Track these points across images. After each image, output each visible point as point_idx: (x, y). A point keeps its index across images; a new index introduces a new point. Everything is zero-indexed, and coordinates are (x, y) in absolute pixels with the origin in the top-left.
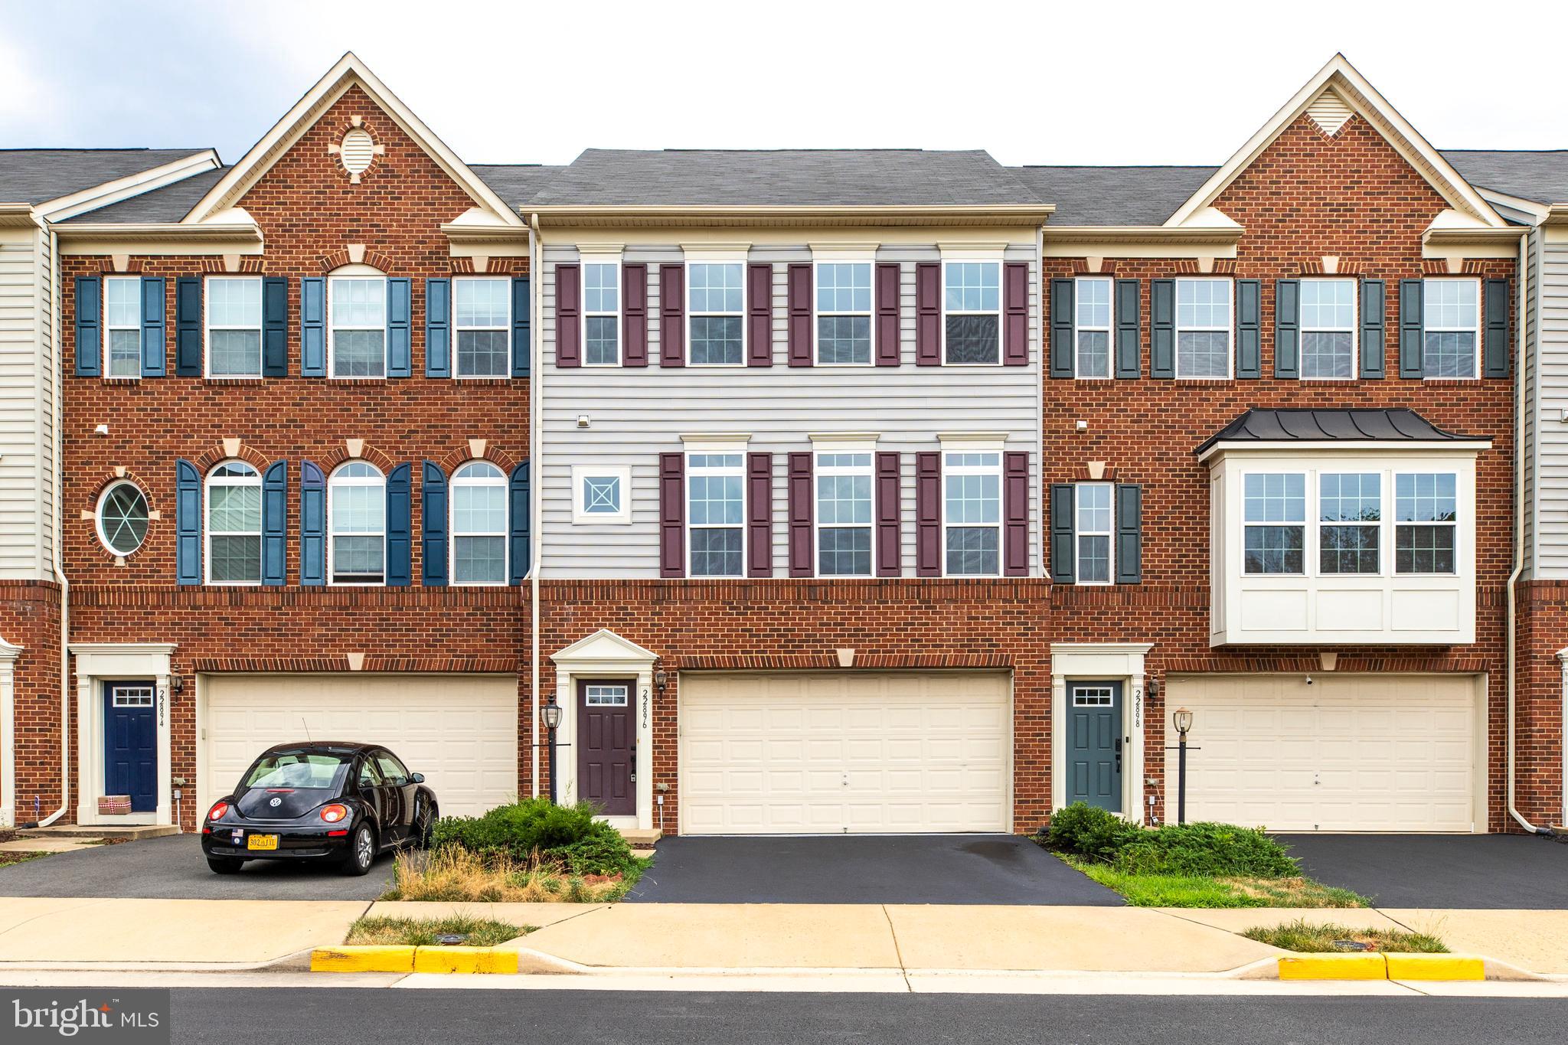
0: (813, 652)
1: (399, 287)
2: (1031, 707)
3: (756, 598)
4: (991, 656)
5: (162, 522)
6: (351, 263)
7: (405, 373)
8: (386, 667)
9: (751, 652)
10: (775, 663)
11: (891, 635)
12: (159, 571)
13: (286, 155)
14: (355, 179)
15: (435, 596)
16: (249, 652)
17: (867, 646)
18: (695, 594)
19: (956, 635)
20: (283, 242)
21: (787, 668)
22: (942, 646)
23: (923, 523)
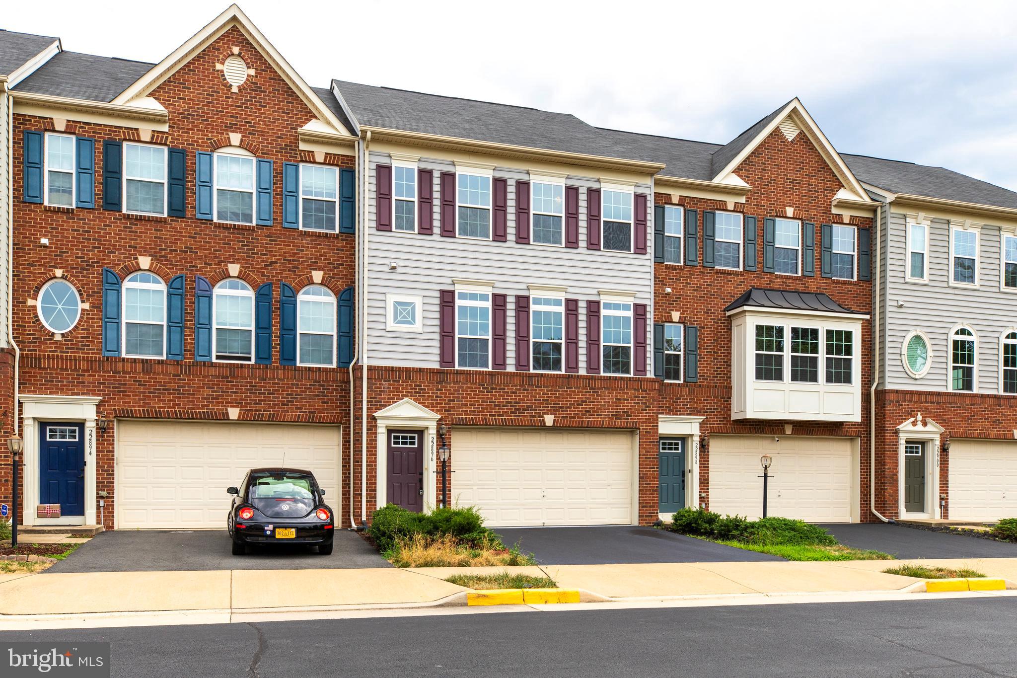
0: (531, 416)
1: (265, 166)
2: (649, 452)
3: (498, 383)
4: (627, 422)
5: (91, 311)
6: (231, 145)
7: (269, 223)
8: (254, 418)
9: (495, 415)
10: (509, 423)
11: (574, 408)
12: (89, 346)
13: (185, 66)
14: (235, 89)
15: (288, 372)
16: (156, 405)
17: (561, 414)
18: (462, 378)
19: (609, 409)
20: (183, 125)
21: (516, 425)
22: (602, 415)
23: (591, 342)
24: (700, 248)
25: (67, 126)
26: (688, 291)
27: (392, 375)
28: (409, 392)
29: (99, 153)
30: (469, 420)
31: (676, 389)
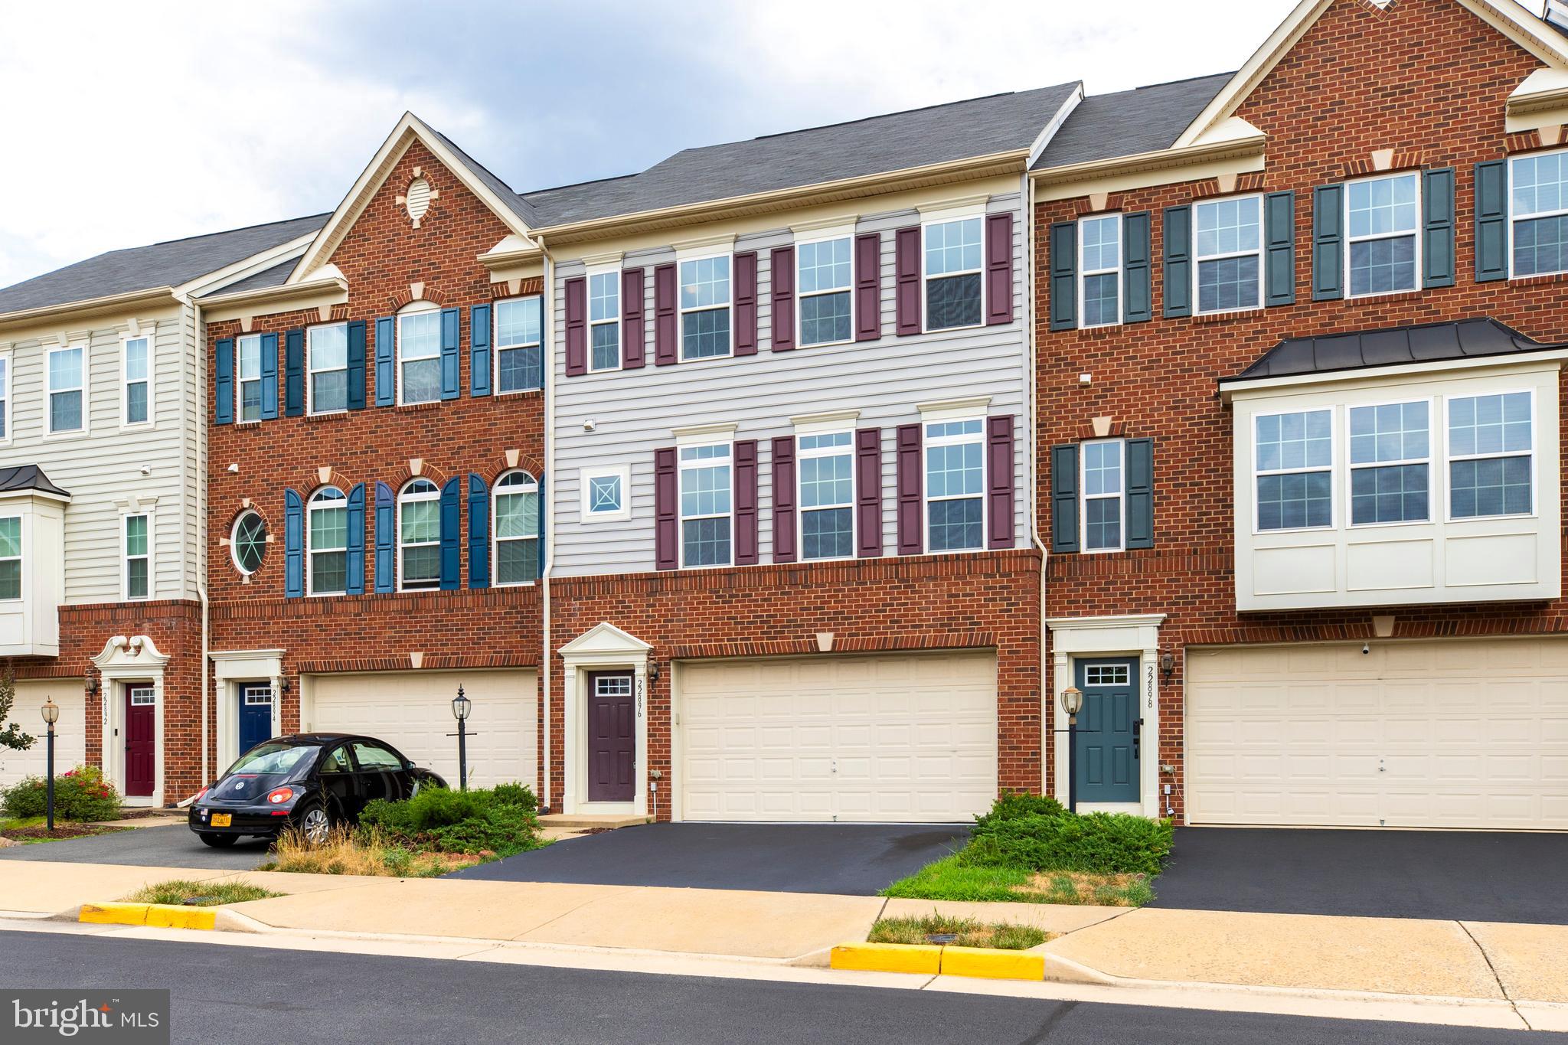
0: (795, 637)
1: (450, 317)
2: (1015, 688)
3: (740, 586)
4: (972, 635)
5: (276, 544)
6: (413, 301)
7: (455, 395)
8: (440, 664)
9: (736, 640)
10: (758, 650)
11: (870, 617)
12: (273, 587)
13: (365, 211)
14: (416, 225)
15: (478, 597)
16: (338, 655)
17: (846, 629)
18: (685, 584)
19: (936, 614)
20: (363, 289)
21: (769, 654)
22: (922, 626)
23: (904, 499)
24: (1156, 283)
25: (254, 324)
26: (1132, 373)
27: (585, 589)
28: (607, 613)
29: (282, 348)
30: (695, 650)
31: (1104, 564)
